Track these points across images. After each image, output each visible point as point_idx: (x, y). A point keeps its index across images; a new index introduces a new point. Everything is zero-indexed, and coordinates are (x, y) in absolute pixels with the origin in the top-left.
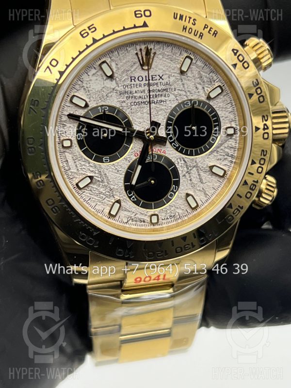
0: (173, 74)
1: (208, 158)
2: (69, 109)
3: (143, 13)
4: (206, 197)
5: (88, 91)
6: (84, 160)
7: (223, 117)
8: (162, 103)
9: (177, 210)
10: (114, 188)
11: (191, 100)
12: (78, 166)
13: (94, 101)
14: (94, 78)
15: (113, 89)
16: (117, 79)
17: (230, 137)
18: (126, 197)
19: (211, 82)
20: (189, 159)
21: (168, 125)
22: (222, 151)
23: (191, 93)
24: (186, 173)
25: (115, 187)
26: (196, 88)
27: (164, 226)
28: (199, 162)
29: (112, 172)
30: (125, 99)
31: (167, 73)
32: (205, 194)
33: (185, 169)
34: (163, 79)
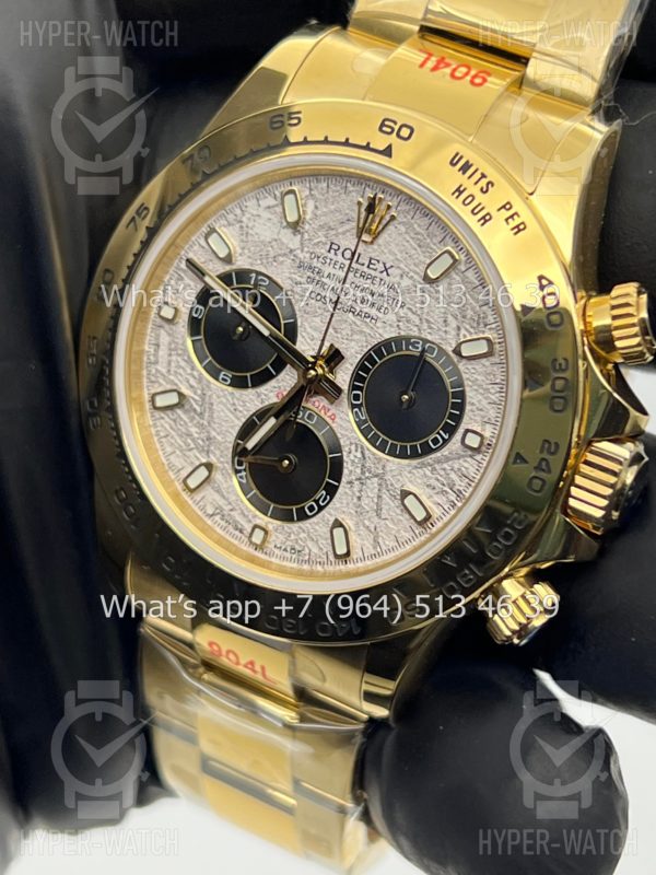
0: (411, 274)
1: (410, 472)
2: (201, 252)
3: (396, 128)
4: (375, 548)
5: (247, 233)
6: (186, 358)
7: (473, 404)
8: (368, 320)
9: (310, 544)
10: (215, 438)
11: (425, 341)
12: (173, 364)
13: (249, 257)
14: (266, 215)
15: (291, 251)
16: (306, 236)
17: (470, 453)
18: (228, 467)
19: (478, 324)
20: (374, 454)
21: (361, 367)
22: (442, 473)
23: (431, 328)
24: (357, 479)
25: (219, 438)
26: (445, 321)
27: (273, 560)
28: (391, 471)
29: (225, 405)
30: (303, 280)
31: (402, 266)
32: (375, 541)
33: (359, 471)
34: (388, 275)
